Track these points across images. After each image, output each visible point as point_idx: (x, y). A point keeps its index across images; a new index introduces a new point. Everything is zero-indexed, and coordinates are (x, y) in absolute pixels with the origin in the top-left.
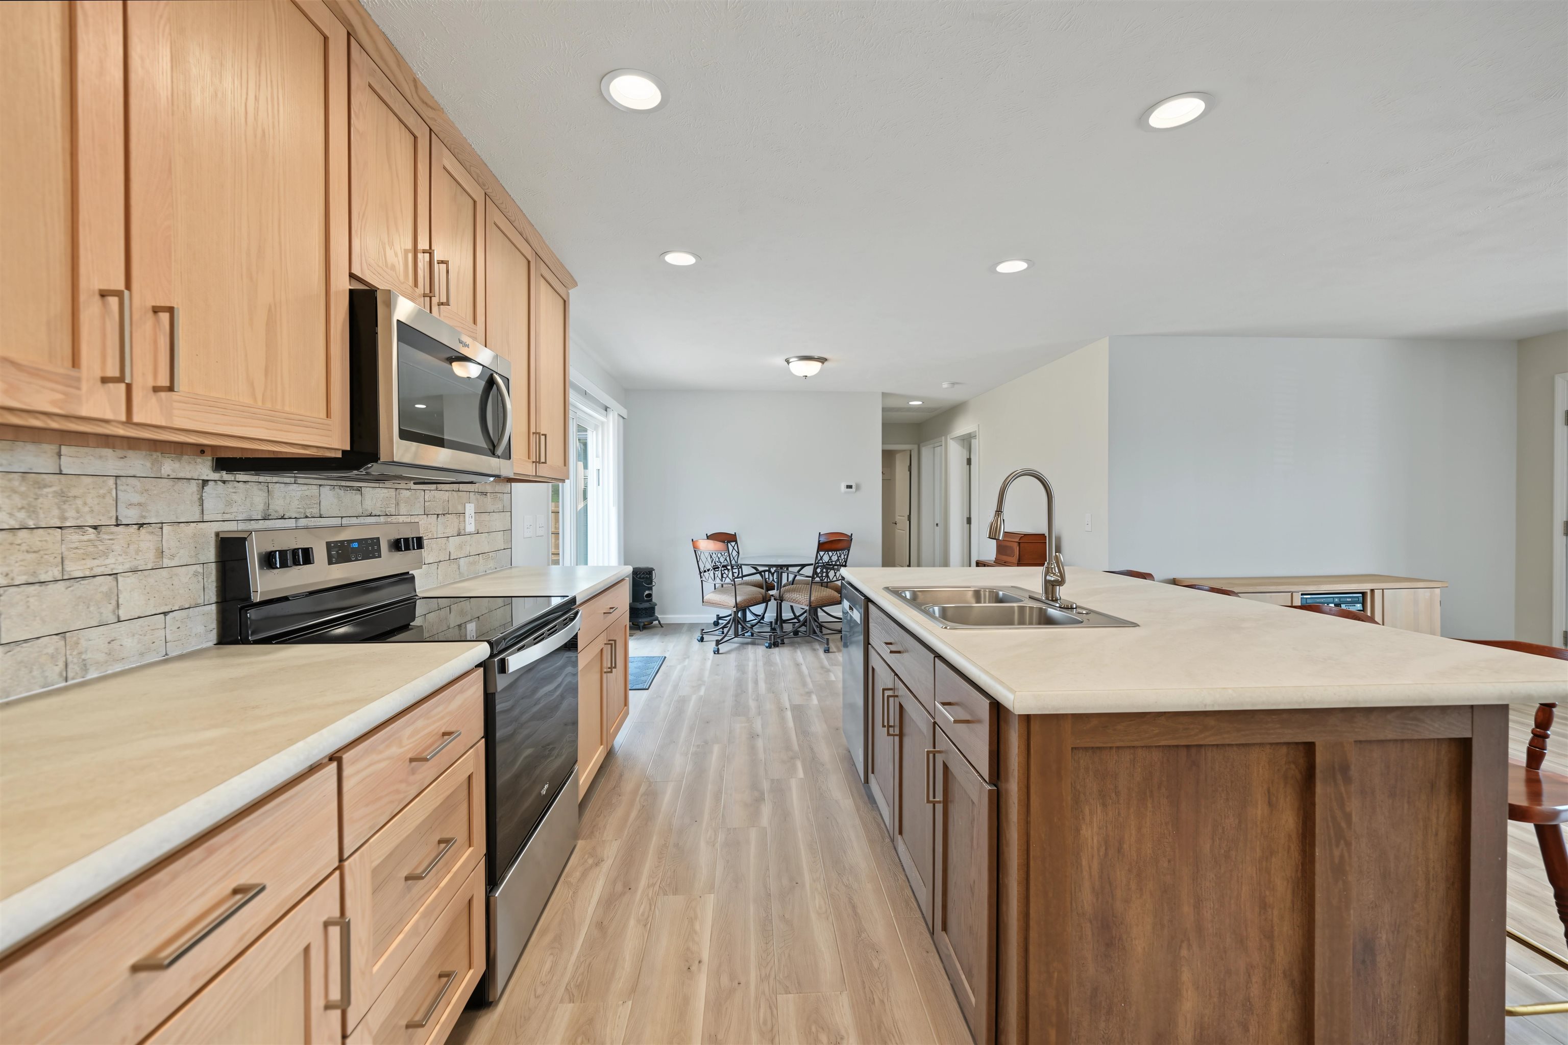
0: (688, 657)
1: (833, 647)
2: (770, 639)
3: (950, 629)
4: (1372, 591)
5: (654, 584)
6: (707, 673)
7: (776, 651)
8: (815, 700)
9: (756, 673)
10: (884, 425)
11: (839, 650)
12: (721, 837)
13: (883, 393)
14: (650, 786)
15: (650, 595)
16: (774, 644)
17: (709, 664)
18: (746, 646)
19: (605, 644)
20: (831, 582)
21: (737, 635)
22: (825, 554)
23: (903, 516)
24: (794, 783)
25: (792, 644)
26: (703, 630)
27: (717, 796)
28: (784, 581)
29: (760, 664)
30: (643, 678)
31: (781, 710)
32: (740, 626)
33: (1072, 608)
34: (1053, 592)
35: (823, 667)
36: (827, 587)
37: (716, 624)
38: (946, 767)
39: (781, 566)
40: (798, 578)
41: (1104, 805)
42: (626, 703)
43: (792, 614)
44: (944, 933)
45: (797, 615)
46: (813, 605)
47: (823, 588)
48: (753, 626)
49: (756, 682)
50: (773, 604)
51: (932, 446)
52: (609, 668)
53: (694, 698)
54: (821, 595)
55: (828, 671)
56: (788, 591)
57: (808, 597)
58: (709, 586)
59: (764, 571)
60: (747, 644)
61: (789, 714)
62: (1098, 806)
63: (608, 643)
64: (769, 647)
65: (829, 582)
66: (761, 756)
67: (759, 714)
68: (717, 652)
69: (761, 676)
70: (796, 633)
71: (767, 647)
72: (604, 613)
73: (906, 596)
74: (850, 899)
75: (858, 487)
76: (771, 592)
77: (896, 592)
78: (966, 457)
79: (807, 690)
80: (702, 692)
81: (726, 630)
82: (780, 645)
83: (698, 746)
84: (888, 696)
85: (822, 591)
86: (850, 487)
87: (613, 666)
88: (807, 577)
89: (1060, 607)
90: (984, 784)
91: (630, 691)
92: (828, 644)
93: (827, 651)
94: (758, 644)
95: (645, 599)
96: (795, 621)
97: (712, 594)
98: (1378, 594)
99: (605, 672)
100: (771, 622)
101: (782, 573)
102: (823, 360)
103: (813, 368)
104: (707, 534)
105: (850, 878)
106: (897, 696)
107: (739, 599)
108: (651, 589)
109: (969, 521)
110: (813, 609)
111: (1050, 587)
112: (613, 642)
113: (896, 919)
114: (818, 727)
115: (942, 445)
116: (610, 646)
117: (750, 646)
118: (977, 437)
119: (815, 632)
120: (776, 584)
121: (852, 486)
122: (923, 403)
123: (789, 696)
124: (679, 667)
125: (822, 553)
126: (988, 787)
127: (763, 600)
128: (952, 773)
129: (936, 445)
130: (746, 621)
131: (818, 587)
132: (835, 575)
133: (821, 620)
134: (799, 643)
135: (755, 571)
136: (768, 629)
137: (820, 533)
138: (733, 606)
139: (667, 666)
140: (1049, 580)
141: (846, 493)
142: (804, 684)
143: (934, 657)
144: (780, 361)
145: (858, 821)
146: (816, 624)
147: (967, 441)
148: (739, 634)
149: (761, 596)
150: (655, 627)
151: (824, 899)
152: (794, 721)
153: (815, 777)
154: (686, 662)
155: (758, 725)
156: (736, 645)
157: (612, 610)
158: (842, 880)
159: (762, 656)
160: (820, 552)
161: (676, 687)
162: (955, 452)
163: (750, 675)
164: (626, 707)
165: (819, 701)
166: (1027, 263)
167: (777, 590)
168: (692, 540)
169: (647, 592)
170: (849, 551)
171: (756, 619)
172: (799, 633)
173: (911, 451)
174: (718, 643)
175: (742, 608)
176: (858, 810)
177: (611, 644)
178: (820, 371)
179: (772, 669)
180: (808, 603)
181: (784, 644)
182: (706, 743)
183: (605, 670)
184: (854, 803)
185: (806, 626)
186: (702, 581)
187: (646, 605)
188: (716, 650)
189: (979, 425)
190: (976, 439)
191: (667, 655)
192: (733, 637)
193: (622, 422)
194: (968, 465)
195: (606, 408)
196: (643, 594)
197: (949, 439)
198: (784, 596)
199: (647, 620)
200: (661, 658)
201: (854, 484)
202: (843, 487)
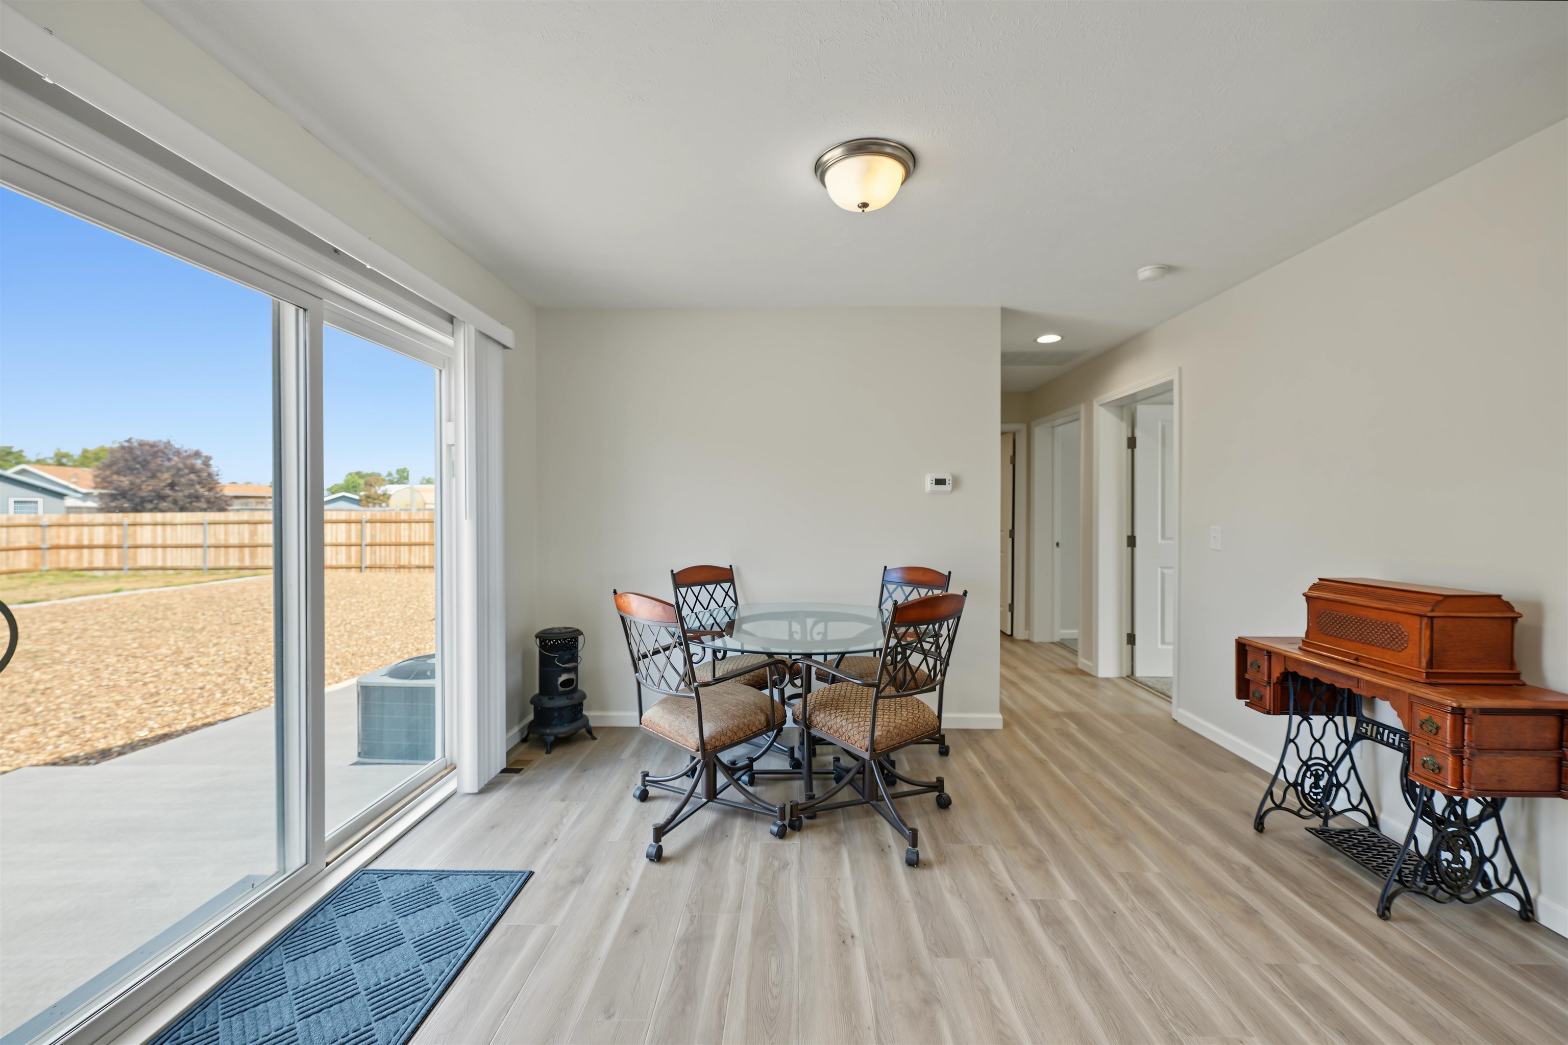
2: (783, 817)
5: (581, 659)
7: (794, 841)
13: (1006, 310)
15: (570, 682)
16: (791, 827)
18: (728, 824)
21: (711, 801)
46: (880, 747)
47: (902, 704)
54: (898, 721)
57: (868, 728)
60: (735, 820)
64: (781, 834)
68: (657, 857)
71: (775, 835)
75: (956, 482)
78: (1125, 434)
82: (804, 829)
85: (900, 713)
86: (940, 482)
94: (757, 826)
95: (561, 689)
104: (672, 571)
107: (708, 731)
108: (573, 670)
109: (1132, 542)
110: (881, 755)
115: (1078, 419)
121: (945, 480)
125: (900, 630)
127: (768, 724)
131: (890, 703)
137: (885, 567)
138: (696, 745)
139: (519, 915)
141: (933, 493)
147: (1133, 406)
148: (717, 799)
149: (762, 718)
150: (582, 738)
156: (704, 831)
159: (758, 881)
160: (897, 628)
162: (1106, 430)
169: (564, 677)
170: (959, 618)
173: (1016, 435)
174: (662, 828)
180: (867, 742)
187: (563, 701)
188: (655, 850)
189: (1180, 369)
191: (536, 869)
192: (705, 800)
193: (496, 350)
194: (1128, 448)
195: (451, 319)
196: (557, 681)
197: (1095, 405)
198: (810, 716)
199: (562, 730)
200: (520, 874)
201: (948, 477)
202: (929, 485)
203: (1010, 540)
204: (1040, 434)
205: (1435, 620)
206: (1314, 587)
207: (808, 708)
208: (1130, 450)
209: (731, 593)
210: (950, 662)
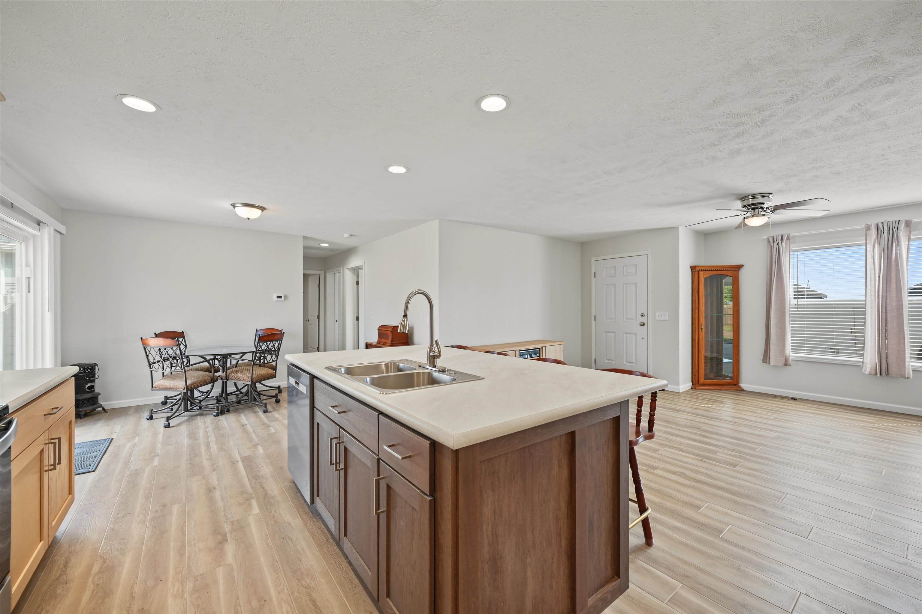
0: (138, 435)
1: (269, 408)
2: (218, 410)
3: (386, 394)
4: (542, 347)
5: (97, 377)
6: (159, 446)
7: (222, 417)
8: (261, 450)
9: (207, 437)
10: (304, 257)
11: (275, 410)
12: (189, 586)
13: (304, 237)
14: (104, 562)
15: (92, 387)
16: (221, 413)
17: (160, 437)
18: (194, 418)
19: (46, 444)
20: (269, 363)
21: (186, 410)
22: (263, 344)
23: (315, 316)
24: (251, 519)
25: (236, 411)
26: (153, 410)
27: (181, 551)
28: (229, 365)
29: (210, 429)
30: (88, 462)
31: (233, 463)
32: (189, 402)
33: (445, 371)
34: (434, 362)
35: (264, 424)
36: (264, 367)
37: (164, 403)
38: (389, 487)
39: (226, 355)
40: (240, 362)
41: (493, 491)
42: (71, 490)
43: (235, 388)
44: (388, 599)
45: (240, 388)
46: (254, 380)
47: (261, 368)
48: (200, 401)
49: (208, 445)
50: (218, 384)
51: (334, 272)
52: (51, 465)
53: (148, 469)
54: (261, 373)
55: (268, 426)
56: (234, 372)
57: (249, 375)
58: (158, 375)
59: (212, 359)
60: (196, 415)
61: (240, 465)
62: (491, 492)
63: (50, 441)
64: (217, 415)
65: (266, 363)
66: (220, 504)
67: (214, 470)
68: (167, 426)
69: (212, 439)
70: (239, 402)
71: (215, 416)
72: (45, 415)
73: (341, 372)
74: (310, 596)
75: (286, 298)
76: (217, 374)
77: (334, 370)
78: (355, 280)
79: (253, 444)
80: (156, 462)
81: (175, 408)
82: (226, 412)
83: (157, 511)
84: (335, 443)
85: (261, 370)
86: (279, 297)
87: (57, 462)
88: (249, 361)
89: (439, 371)
90: (426, 497)
91: (76, 476)
92: (266, 407)
93: (265, 412)
94: (206, 415)
95: (87, 390)
96: (238, 392)
97: (162, 381)
98: (544, 348)
99: (46, 471)
100: (217, 397)
101: (227, 359)
102: (263, 209)
103: (255, 213)
104: (155, 333)
105: (307, 580)
106: (342, 442)
107: (188, 383)
108: (94, 381)
109: (358, 318)
110: (254, 383)
111: (432, 360)
112: (57, 441)
113: (346, 598)
114: (266, 470)
115: (340, 272)
116: (53, 445)
117: (199, 417)
118: (364, 268)
119: (255, 399)
120: (221, 368)
121: (281, 296)
122: (330, 245)
123: (238, 450)
124: (129, 445)
125: (261, 344)
126: (429, 498)
127: (210, 381)
128: (393, 490)
129: (336, 272)
130: (194, 398)
131: (257, 367)
132: (272, 358)
133: (259, 390)
134: (242, 409)
135: (203, 360)
136: (215, 402)
137: (257, 329)
138: (183, 388)
139: (115, 446)
140: (431, 355)
141: (276, 301)
142: (250, 440)
143: (378, 415)
144: (227, 205)
145: (307, 534)
146: (256, 393)
147: (356, 271)
148: (189, 409)
149: (209, 378)
150: (99, 413)
151: (289, 604)
152: (245, 469)
153: (268, 509)
154: (136, 440)
155: (214, 480)
156: (186, 418)
157: (55, 411)
158: (302, 584)
159: (211, 424)
160: (260, 343)
161: (127, 464)
162: (349, 278)
163: (202, 440)
164: (70, 496)
165: (263, 449)
166: (406, 169)
167: (223, 372)
168: (142, 338)
169: (89, 385)
170: (282, 341)
171: (203, 395)
172: (242, 401)
173: (319, 275)
174: (168, 419)
175: (191, 388)
176: (306, 525)
177: (55, 443)
178: (261, 215)
179: (221, 432)
180: (250, 379)
181: (229, 411)
182: (164, 506)
183: (46, 468)
184: (302, 521)
185: (247, 396)
186: (151, 371)
187: (89, 395)
188: (167, 424)
189: (365, 262)
190: (363, 270)
191: (114, 436)
192: (183, 412)
193: (58, 235)
194: (356, 285)
195: (39, 223)
196: (85, 386)
197: (345, 269)
198: (228, 376)
199: (88, 409)
200: (107, 440)
201: (283, 295)
202: (275, 297)
203: (318, 320)
204: (329, 276)
205: (393, 332)
206: (380, 327)
207: (227, 374)
208: (357, 286)
209: (183, 342)
210: (279, 355)
